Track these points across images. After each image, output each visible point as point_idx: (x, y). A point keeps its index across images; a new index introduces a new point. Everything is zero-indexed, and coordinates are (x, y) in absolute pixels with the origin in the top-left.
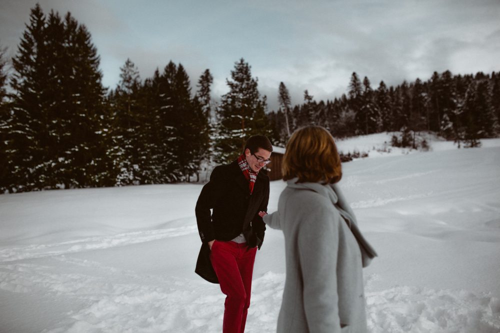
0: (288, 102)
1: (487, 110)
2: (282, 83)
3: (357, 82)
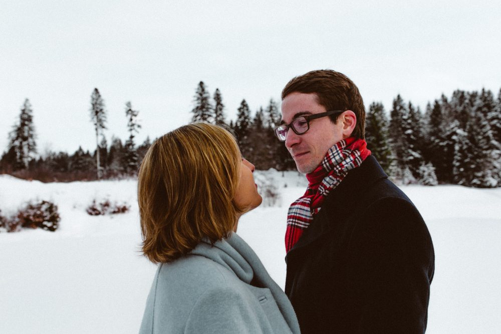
0: (103, 119)
1: (381, 142)
2: (96, 90)
3: (204, 95)
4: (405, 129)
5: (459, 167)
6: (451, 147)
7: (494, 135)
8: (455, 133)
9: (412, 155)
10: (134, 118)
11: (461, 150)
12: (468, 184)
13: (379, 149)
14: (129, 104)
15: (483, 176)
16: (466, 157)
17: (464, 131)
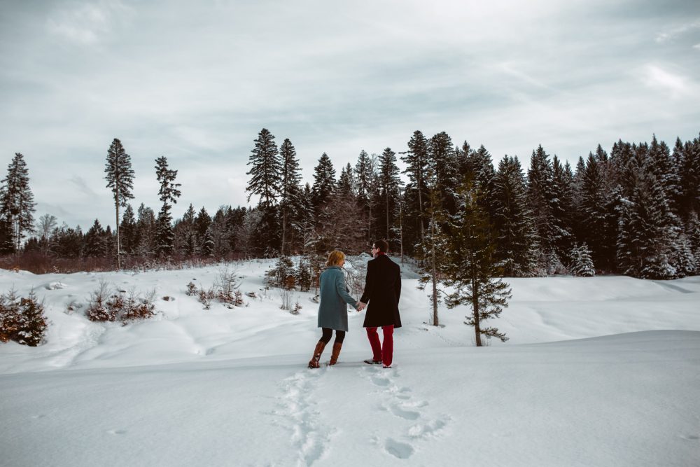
1: (518, 215)
2: (117, 142)
3: (269, 149)
4: (549, 197)
5: (624, 250)
6: (613, 222)
7: (671, 205)
8: (618, 203)
9: (560, 233)
10: (168, 181)
11: (626, 227)
12: (638, 273)
13: (514, 224)
14: (162, 162)
15: (658, 263)
16: (634, 235)
17: (630, 199)
